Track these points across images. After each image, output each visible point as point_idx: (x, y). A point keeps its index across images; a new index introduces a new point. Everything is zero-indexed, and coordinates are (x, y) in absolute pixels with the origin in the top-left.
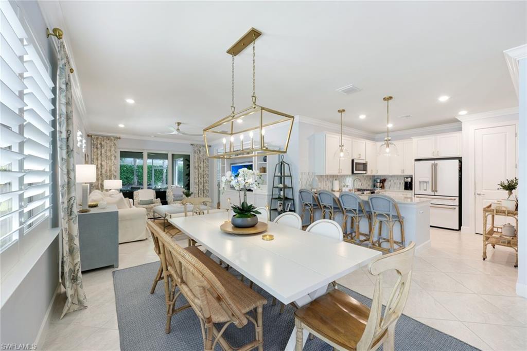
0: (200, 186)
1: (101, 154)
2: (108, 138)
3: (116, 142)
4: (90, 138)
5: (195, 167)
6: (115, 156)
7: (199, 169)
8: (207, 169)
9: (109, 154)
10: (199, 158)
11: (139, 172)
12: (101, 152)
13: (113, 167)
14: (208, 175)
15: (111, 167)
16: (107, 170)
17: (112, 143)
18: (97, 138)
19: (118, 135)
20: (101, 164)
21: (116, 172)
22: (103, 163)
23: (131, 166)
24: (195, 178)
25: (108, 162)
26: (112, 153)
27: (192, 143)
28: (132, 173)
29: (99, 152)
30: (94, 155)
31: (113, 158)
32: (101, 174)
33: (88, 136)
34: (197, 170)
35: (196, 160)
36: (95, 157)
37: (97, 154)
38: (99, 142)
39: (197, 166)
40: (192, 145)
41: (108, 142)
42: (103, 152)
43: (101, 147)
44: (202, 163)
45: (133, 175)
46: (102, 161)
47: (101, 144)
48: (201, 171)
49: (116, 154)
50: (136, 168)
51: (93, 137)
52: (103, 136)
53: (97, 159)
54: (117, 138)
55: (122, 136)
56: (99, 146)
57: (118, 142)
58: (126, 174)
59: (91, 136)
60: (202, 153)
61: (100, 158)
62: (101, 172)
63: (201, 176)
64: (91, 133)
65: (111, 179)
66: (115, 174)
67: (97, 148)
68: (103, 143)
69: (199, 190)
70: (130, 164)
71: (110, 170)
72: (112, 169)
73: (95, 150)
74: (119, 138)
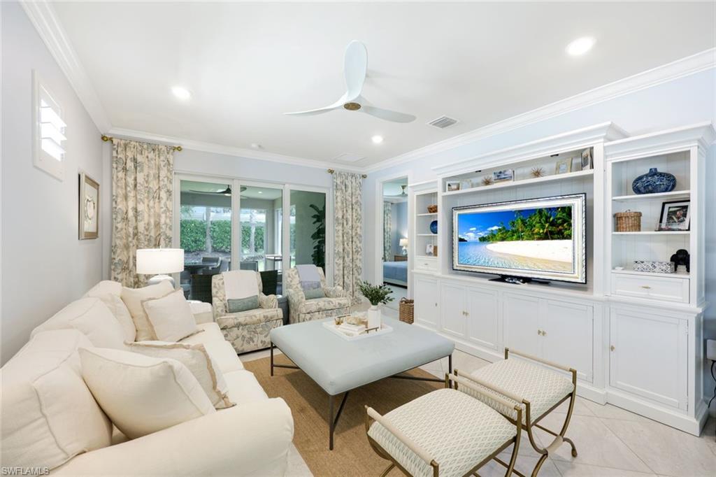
0: (346, 258)
1: (135, 186)
2: (154, 147)
3: (171, 157)
4: (107, 145)
5: (337, 219)
6: (169, 192)
7: (345, 223)
8: (359, 224)
9: (154, 185)
10: (344, 200)
11: (214, 231)
12: (135, 179)
13: (163, 216)
14: (361, 236)
15: (159, 216)
16: (148, 224)
17: (162, 158)
18: (126, 145)
19: (175, 142)
20: (136, 210)
21: (170, 229)
22: (141, 207)
23: (201, 223)
24: (335, 243)
25: (151, 203)
26: (162, 183)
27: (332, 167)
28: (204, 234)
29: (131, 181)
30: (118, 186)
31: (163, 194)
32: (135, 235)
33: (103, 138)
34: (340, 228)
35: (339, 204)
36: (121, 192)
37: (126, 185)
38: (130, 155)
39: (340, 217)
40: (331, 172)
41: (151, 155)
42: (140, 179)
43: (136, 168)
44: (350, 211)
45: (205, 237)
46: (137, 201)
47: (135, 160)
48: (348, 228)
49: (170, 187)
50: (210, 225)
51: (115, 141)
52: (141, 142)
53: (126, 197)
54: (174, 149)
55: (185, 144)
56: (130, 164)
57: (176, 159)
58: (194, 234)
59: (111, 140)
60: (349, 190)
61: (131, 194)
62: (136, 228)
63: (348, 239)
64: (111, 132)
65: (157, 245)
66: (168, 233)
67: (125, 169)
68: (139, 158)
69: (343, 268)
70: (200, 220)
71: (157, 225)
72: (163, 221)
73: (121, 174)
74: (179, 149)
